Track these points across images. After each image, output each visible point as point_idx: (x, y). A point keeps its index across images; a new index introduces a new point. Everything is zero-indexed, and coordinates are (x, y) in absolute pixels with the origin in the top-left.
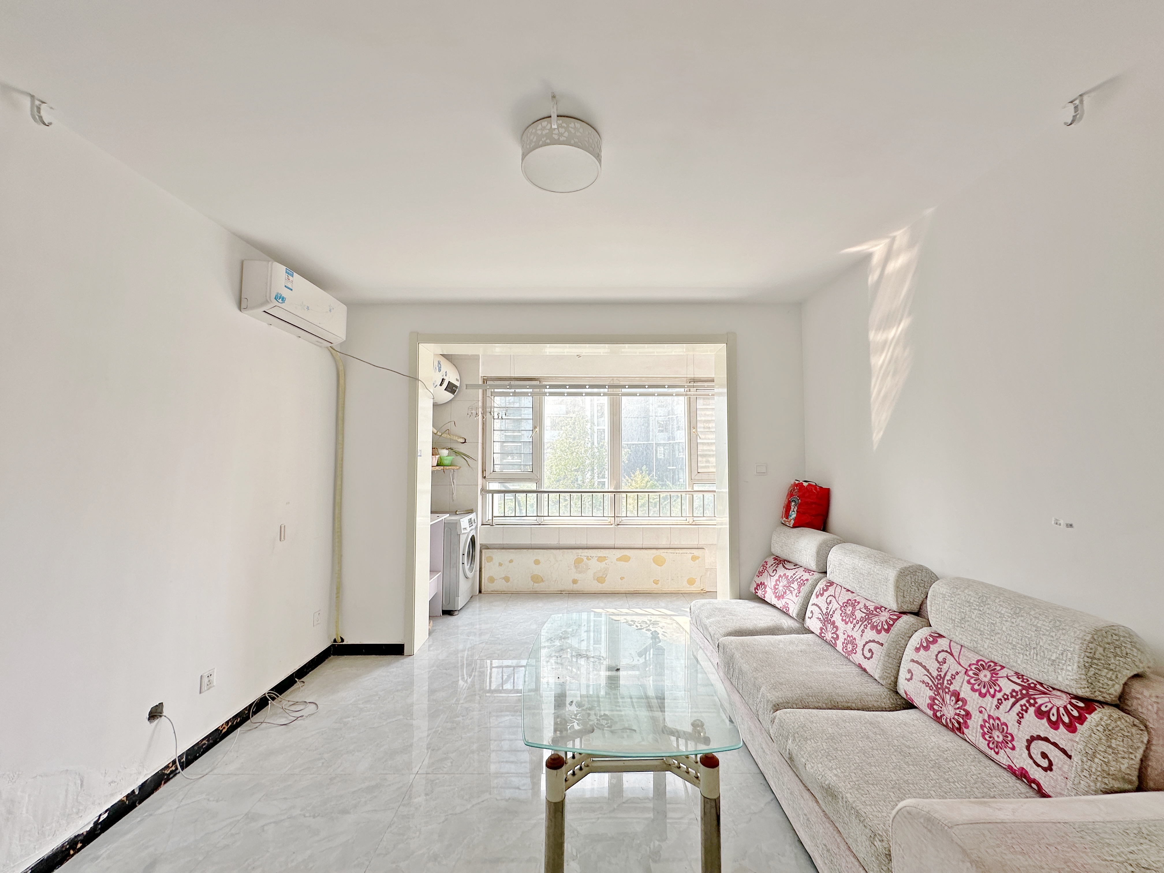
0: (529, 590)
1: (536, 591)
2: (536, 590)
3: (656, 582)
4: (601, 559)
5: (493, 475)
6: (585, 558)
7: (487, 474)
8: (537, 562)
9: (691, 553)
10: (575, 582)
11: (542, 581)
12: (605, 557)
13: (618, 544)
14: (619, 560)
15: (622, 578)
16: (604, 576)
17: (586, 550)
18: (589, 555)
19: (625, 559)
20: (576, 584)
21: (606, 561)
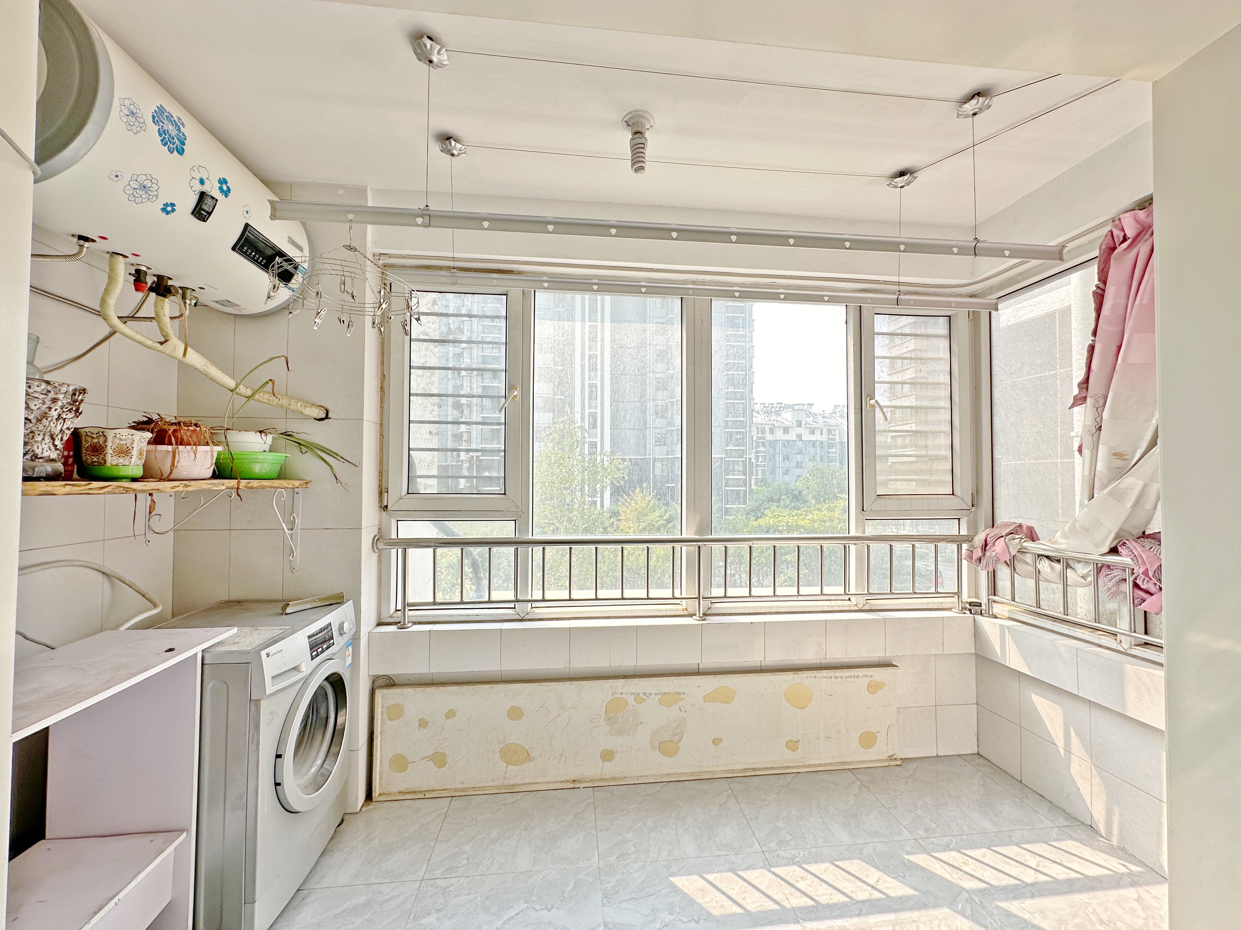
0: (496, 783)
1: (513, 786)
2: (512, 782)
3: (792, 746)
4: (667, 699)
5: (409, 503)
6: (631, 699)
7: (391, 499)
8: (515, 714)
9: (866, 676)
10: (607, 756)
11: (529, 758)
12: (679, 694)
13: (709, 662)
14: (709, 698)
15: (717, 742)
16: (677, 738)
17: (635, 681)
18: (641, 692)
19: (727, 697)
20: (609, 760)
21: (680, 704)
